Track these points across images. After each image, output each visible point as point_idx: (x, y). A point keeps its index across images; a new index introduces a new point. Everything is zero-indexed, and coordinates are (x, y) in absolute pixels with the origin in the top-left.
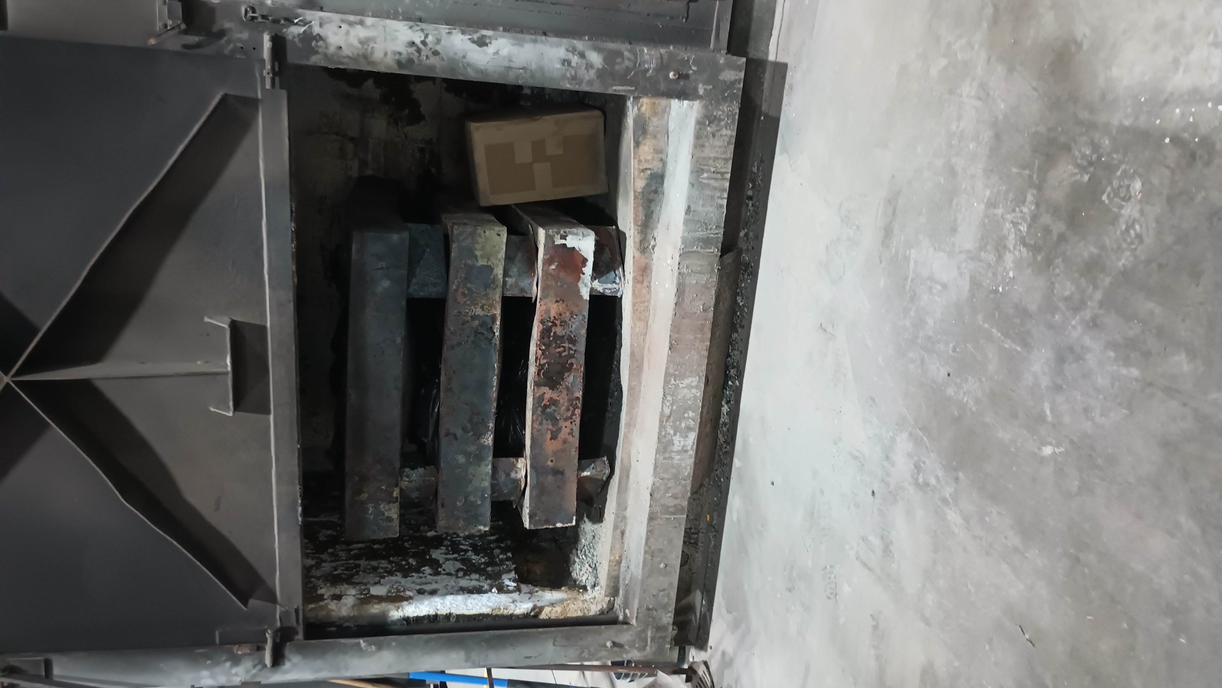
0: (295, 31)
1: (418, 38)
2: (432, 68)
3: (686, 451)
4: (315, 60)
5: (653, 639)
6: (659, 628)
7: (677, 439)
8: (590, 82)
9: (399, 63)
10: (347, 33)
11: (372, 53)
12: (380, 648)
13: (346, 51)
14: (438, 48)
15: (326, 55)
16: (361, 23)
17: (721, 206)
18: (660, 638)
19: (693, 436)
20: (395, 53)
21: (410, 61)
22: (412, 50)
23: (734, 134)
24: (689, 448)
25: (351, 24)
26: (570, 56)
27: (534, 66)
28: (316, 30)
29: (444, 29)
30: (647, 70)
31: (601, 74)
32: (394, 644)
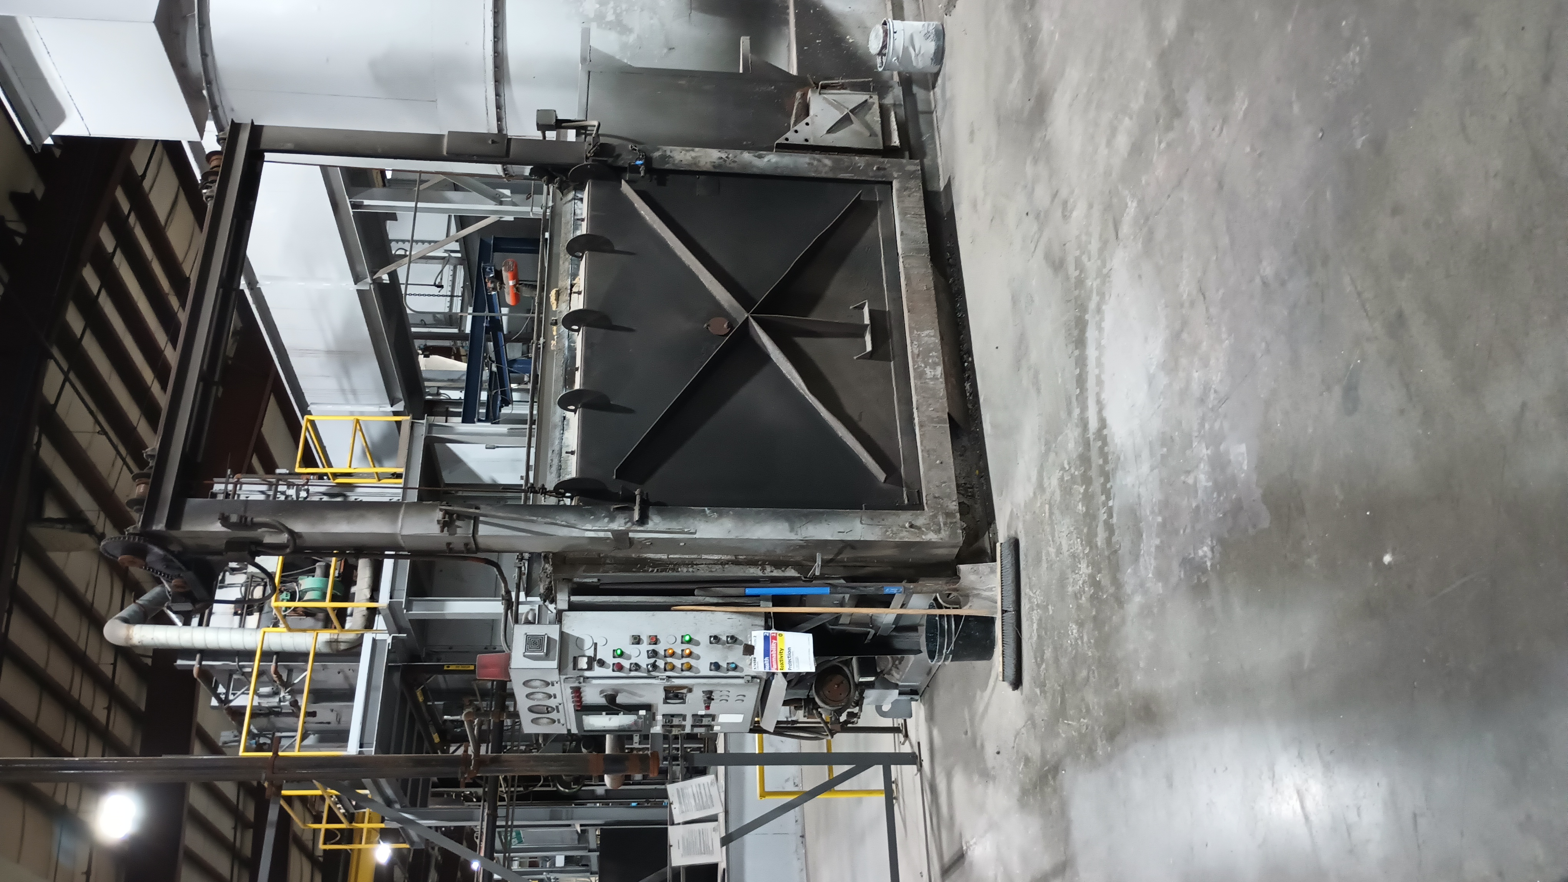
0: (657, 154)
1: (724, 156)
2: (731, 168)
3: (937, 379)
4: (667, 166)
5: (945, 524)
6: (948, 515)
7: (928, 370)
8: (826, 173)
9: (714, 167)
10: (685, 154)
11: (699, 161)
12: (721, 515)
13: (684, 162)
14: (736, 159)
15: (673, 164)
16: (693, 150)
17: (924, 232)
18: (951, 523)
19: (939, 370)
20: (711, 162)
21: (720, 166)
22: (722, 160)
23: (922, 195)
24: (939, 376)
25: (687, 151)
26: (812, 161)
27: (792, 166)
28: (668, 153)
29: (738, 152)
30: (860, 167)
31: (832, 169)
32: (731, 513)
